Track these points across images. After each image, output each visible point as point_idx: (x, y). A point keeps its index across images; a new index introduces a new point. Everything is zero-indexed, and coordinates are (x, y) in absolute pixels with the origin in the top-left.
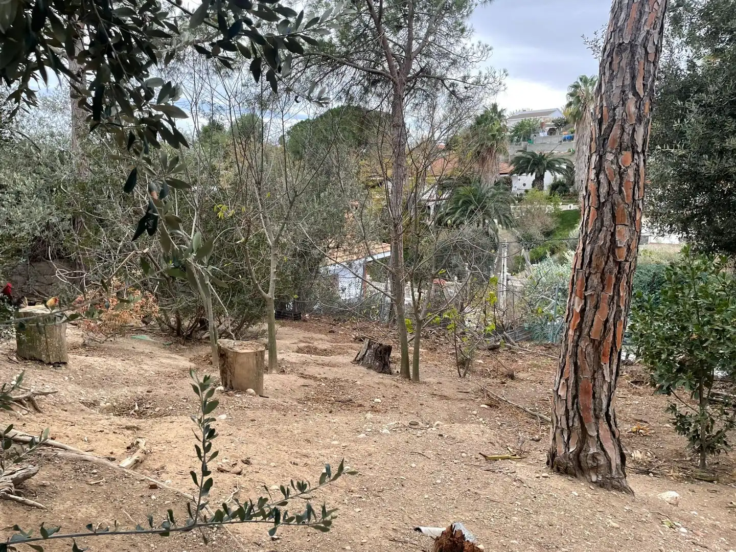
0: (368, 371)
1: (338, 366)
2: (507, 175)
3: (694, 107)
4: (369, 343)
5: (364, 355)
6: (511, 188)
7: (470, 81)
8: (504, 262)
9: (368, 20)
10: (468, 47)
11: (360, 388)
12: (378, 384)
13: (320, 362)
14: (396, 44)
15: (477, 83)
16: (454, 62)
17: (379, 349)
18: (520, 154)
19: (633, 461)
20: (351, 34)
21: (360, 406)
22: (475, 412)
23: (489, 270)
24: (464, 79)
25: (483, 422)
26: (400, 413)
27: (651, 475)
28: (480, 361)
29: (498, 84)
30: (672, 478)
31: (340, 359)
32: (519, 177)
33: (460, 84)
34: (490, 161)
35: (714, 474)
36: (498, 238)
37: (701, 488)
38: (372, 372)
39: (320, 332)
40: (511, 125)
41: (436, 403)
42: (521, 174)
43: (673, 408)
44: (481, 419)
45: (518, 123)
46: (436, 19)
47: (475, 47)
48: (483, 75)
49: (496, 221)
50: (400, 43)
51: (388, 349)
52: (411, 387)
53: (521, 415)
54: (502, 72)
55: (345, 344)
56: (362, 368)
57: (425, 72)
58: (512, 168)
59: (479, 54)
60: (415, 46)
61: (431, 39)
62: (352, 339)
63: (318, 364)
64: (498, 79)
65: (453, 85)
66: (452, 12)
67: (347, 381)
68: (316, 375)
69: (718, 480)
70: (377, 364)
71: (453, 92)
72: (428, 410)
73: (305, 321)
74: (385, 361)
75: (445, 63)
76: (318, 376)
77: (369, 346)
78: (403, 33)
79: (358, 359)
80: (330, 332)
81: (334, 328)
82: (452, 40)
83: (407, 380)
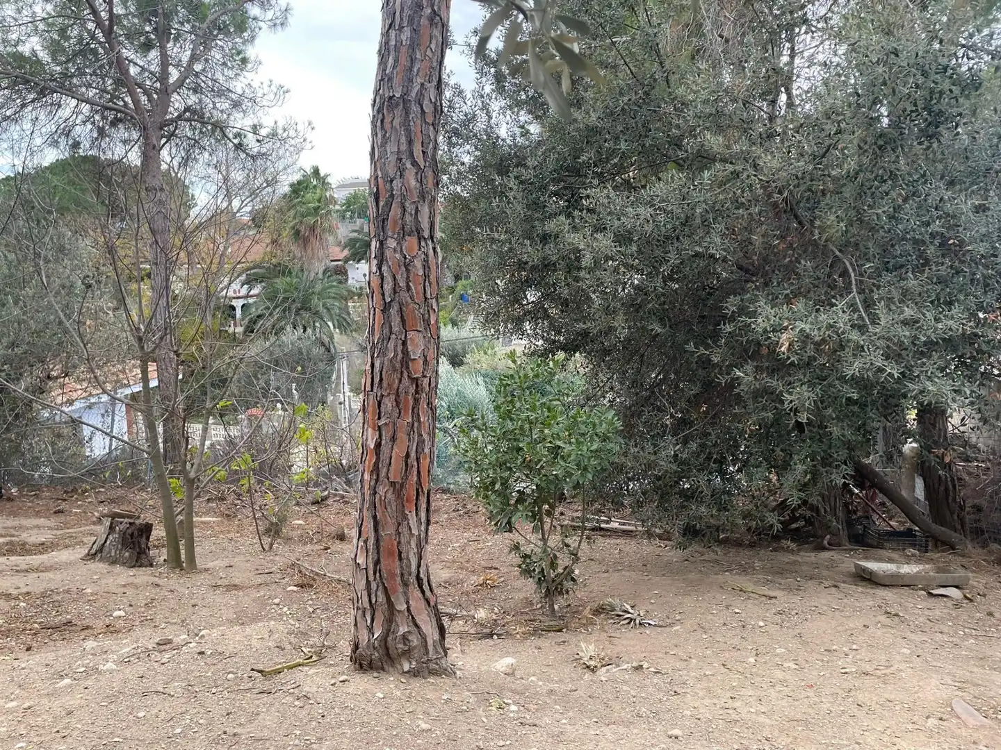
0: (110, 568)
1: (56, 569)
2: (340, 263)
3: (512, 183)
4: (111, 523)
5: (103, 545)
6: (347, 280)
7: (263, 132)
8: (344, 379)
9: (93, 29)
10: (255, 84)
11: (91, 598)
12: (124, 586)
13: (23, 567)
14: (143, 69)
15: (274, 135)
16: (236, 105)
17: (129, 531)
18: (356, 234)
19: (477, 623)
20: (70, 44)
21: (87, 628)
22: (277, 601)
23: (325, 390)
24: (255, 130)
25: (288, 613)
26: (155, 626)
27: (495, 637)
28: (300, 522)
29: (302, 140)
30: (518, 636)
31: (63, 556)
32: (357, 266)
33: (250, 135)
34: (315, 243)
35: (563, 620)
36: (334, 346)
37: (548, 642)
38: (118, 569)
39: (38, 514)
40: (340, 195)
41: (219, 598)
42: (359, 261)
43: (516, 547)
44: (285, 609)
45: (350, 194)
46: (205, 40)
47: (265, 86)
48: (280, 124)
49: (330, 324)
50: (152, 68)
51: (147, 529)
52: (182, 581)
53: (342, 591)
54: (307, 124)
55: (82, 529)
56: (101, 565)
57: (194, 115)
58: (346, 252)
59: (272, 96)
60: (174, 75)
61: (198, 67)
62: (95, 519)
63: (17, 571)
64: (301, 134)
65: (237, 135)
66: (228, 34)
67: (67, 592)
68: (11, 591)
69: (566, 627)
70: (127, 554)
71: (239, 147)
72: (205, 612)
73: (10, 499)
74: (140, 547)
75: (224, 104)
76: (15, 592)
77: (112, 528)
78: (154, 54)
79: (93, 551)
80: (55, 512)
81: (63, 506)
82: (231, 73)
83: (177, 571)
